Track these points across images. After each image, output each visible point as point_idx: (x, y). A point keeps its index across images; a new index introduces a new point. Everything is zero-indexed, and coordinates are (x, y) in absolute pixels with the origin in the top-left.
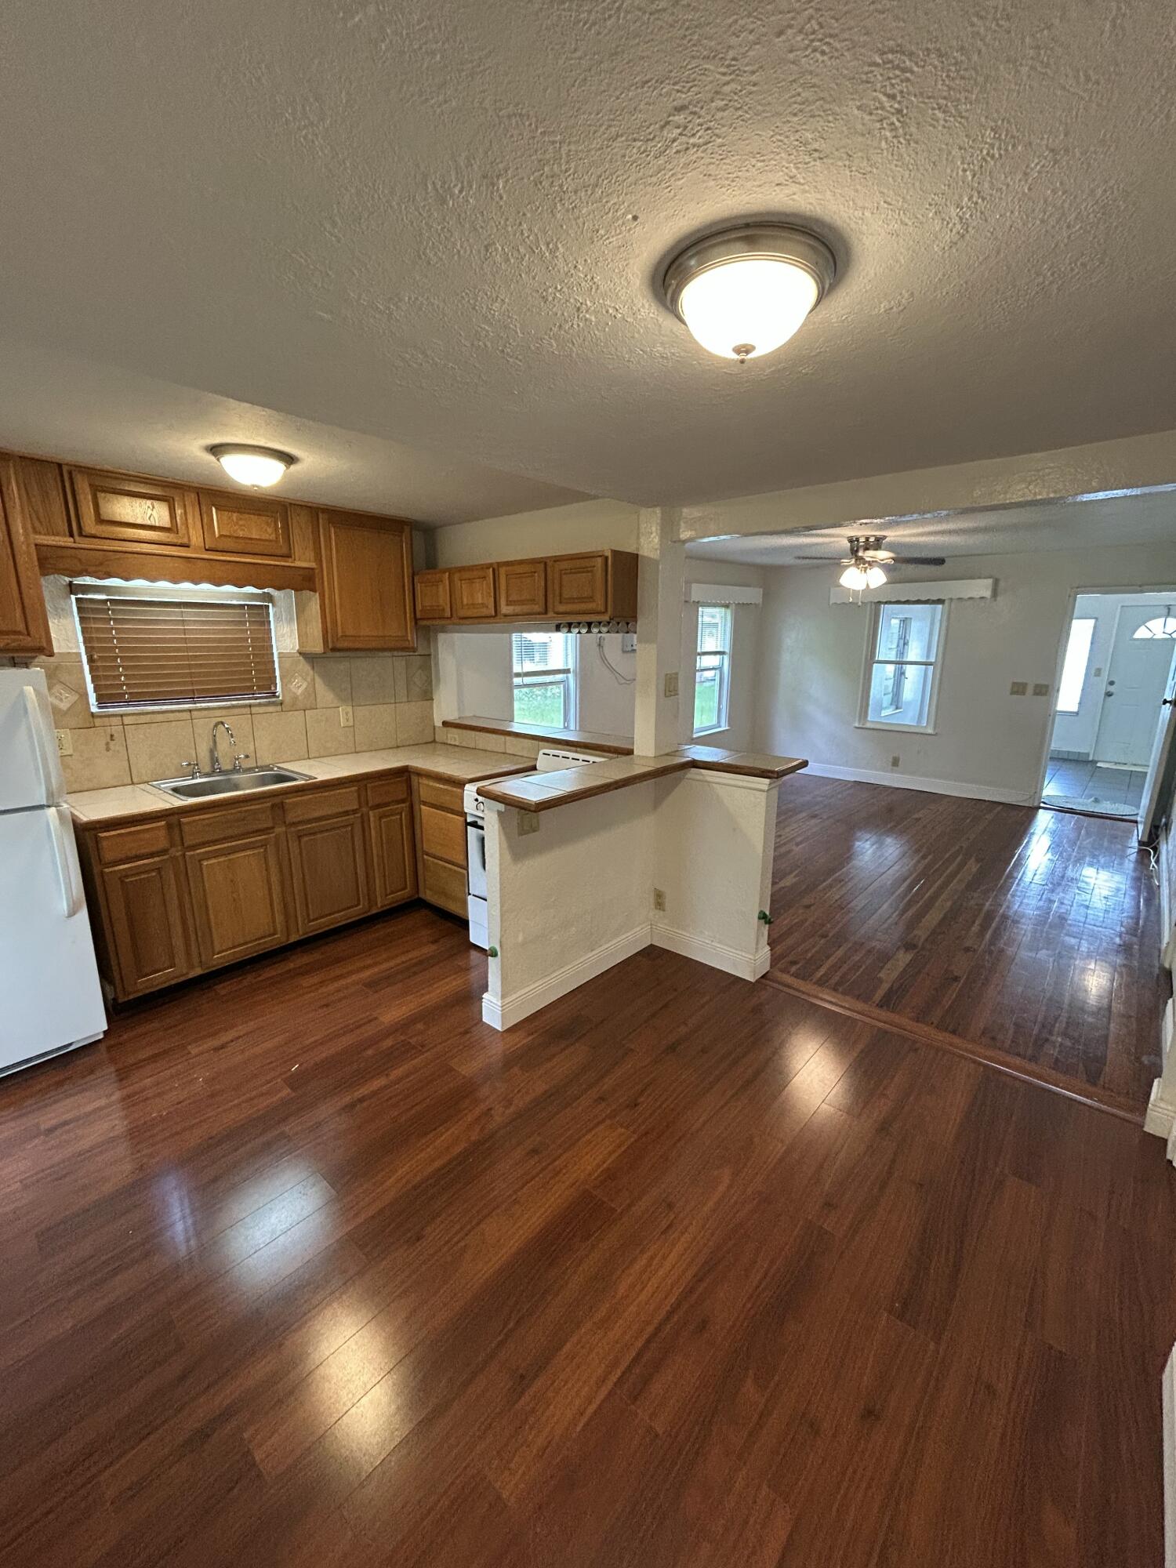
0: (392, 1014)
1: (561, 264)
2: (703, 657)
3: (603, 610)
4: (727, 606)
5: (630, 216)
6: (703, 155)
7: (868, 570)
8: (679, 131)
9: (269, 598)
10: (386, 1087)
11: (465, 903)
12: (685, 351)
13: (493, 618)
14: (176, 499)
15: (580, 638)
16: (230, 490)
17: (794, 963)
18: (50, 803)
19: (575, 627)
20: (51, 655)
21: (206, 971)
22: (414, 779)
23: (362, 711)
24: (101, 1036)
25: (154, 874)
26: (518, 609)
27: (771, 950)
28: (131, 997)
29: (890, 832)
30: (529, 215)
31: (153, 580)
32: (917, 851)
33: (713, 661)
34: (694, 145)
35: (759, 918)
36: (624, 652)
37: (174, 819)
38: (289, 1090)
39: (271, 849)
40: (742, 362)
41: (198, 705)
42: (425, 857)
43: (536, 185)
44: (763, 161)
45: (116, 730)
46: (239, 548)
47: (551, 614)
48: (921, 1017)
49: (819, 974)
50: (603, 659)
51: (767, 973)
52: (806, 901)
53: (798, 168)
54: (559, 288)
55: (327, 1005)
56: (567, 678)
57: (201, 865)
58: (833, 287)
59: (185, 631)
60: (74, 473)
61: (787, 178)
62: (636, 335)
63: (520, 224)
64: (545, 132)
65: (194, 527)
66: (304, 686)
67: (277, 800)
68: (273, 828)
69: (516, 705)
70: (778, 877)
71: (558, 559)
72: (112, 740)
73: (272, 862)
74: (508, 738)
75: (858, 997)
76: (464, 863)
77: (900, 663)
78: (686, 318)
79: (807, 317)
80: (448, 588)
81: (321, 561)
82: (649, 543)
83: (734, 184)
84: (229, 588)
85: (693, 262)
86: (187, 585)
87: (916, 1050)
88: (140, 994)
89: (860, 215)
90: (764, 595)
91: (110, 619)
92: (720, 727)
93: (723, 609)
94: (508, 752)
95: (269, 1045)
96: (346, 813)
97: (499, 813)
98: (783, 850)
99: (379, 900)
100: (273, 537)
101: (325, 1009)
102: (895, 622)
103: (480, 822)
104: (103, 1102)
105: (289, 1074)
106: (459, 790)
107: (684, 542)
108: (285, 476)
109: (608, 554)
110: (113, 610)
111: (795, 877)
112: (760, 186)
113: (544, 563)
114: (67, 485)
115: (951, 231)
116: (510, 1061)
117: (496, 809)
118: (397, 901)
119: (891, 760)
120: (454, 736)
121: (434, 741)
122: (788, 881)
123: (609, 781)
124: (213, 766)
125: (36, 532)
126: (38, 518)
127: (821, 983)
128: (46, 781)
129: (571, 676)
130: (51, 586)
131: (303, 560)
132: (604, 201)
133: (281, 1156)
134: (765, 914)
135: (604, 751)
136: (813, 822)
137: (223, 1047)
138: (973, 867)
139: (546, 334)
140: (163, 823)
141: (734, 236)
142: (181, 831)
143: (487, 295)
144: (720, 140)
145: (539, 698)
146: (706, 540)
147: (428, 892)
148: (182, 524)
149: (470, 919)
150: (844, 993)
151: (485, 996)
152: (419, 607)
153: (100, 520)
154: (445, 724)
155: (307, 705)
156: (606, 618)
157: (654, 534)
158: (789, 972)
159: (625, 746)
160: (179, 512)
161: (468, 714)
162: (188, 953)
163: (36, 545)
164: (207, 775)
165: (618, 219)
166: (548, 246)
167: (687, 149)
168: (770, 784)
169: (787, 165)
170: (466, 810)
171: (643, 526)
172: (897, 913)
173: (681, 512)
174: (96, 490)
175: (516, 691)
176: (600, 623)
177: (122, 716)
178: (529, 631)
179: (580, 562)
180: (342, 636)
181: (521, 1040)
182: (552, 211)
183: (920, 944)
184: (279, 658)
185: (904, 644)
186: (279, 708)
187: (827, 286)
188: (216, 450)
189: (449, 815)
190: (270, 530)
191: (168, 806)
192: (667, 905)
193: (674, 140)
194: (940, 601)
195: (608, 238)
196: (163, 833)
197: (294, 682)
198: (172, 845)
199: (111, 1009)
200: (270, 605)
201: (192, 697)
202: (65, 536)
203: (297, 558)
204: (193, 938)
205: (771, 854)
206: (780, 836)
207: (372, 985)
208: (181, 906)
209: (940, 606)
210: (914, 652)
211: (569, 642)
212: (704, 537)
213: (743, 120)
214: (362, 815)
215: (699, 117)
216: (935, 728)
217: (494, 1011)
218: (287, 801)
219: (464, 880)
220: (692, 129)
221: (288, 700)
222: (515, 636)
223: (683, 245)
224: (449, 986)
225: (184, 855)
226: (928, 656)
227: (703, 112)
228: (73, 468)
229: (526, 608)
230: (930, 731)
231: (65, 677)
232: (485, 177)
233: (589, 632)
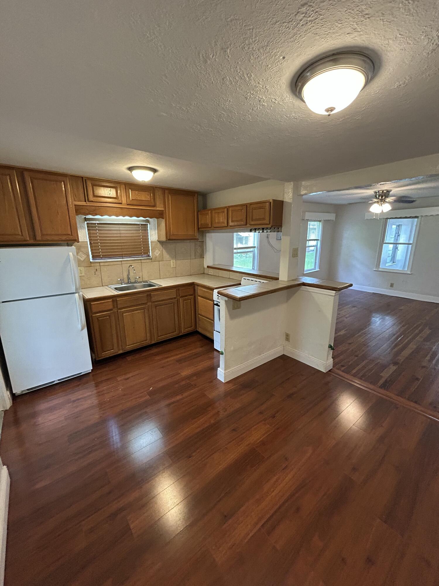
0: (186, 372)
1: (253, 82)
2: (309, 241)
3: (268, 223)
4: (320, 221)
5: (281, 57)
6: (314, 25)
7: (383, 205)
8: (303, 15)
9: (148, 221)
10: (182, 399)
11: (213, 333)
12: (305, 115)
13: (227, 227)
14: (118, 187)
15: (260, 234)
16: (135, 183)
17: (343, 366)
18: (76, 292)
19: (257, 230)
20: (78, 242)
21: (124, 352)
22: (196, 287)
23: (179, 262)
24: (91, 371)
25: (108, 317)
26: (236, 223)
27: (333, 360)
28: (100, 359)
29: (388, 314)
30: (240, 63)
31: (110, 216)
32: (400, 323)
33: (314, 243)
34: (310, 21)
35: (329, 347)
36: (277, 240)
37: (114, 299)
38: (149, 397)
39: (146, 311)
40: (329, 115)
41: (124, 259)
42: (199, 316)
43: (243, 49)
44: (341, 23)
45: (98, 268)
46: (138, 203)
47: (248, 225)
48: (401, 394)
49: (354, 371)
50: (269, 242)
51: (331, 369)
52: (350, 341)
53: (357, 24)
54: (252, 93)
55: (163, 367)
56: (254, 250)
57: (123, 315)
58: (372, 78)
59: (120, 233)
60: (87, 181)
61: (353, 30)
62: (284, 110)
63: (236, 67)
64: (246, 25)
65: (123, 197)
66: (159, 253)
67: (149, 293)
68: (147, 303)
69: (235, 260)
70: (337, 331)
71: (251, 204)
72: (96, 271)
73: (146, 315)
74: (231, 272)
75: (371, 383)
76: (213, 319)
77: (396, 244)
78: (305, 99)
79: (360, 93)
80: (210, 217)
81: (166, 208)
82: (288, 196)
83: (328, 36)
84: (135, 218)
85: (308, 74)
86: (121, 217)
87: (397, 408)
88: (103, 358)
89: (387, 42)
90: (336, 216)
91: (97, 230)
92: (315, 269)
93: (318, 223)
94: (230, 278)
95: (142, 380)
96: (172, 299)
97: (226, 301)
98: (340, 320)
99: (182, 331)
100: (149, 199)
101: (162, 368)
102: (394, 227)
103: (219, 304)
104: (90, 393)
105: (149, 390)
106: (212, 292)
107: (302, 195)
108: (153, 176)
109: (271, 201)
110: (98, 227)
111: (345, 331)
112: (340, 35)
113: (246, 205)
114: (85, 184)
115: (433, 44)
116: (228, 394)
117: (224, 299)
118: (189, 331)
119: (390, 285)
120: (211, 271)
121: (204, 273)
122: (342, 333)
123: (268, 290)
124: (128, 280)
125: (75, 201)
126: (76, 196)
127: (355, 375)
128: (75, 285)
129: (256, 249)
130: (79, 219)
131: (160, 207)
132: (271, 52)
133: (145, 420)
134: (331, 346)
135: (267, 278)
136: (354, 309)
137: (128, 379)
138: (427, 331)
139: (247, 113)
140: (111, 300)
141: (326, 60)
142: (117, 303)
143: (223, 99)
144: (322, 16)
145: (244, 257)
146: (311, 194)
147: (200, 328)
148: (120, 196)
149: (214, 340)
150: (365, 381)
151: (218, 369)
152: (200, 224)
153: (94, 196)
154: (208, 267)
155: (160, 259)
156: (270, 226)
157: (290, 193)
158: (341, 370)
159: (276, 276)
160: (119, 192)
161: (216, 263)
162: (118, 345)
163: (75, 205)
164: (126, 284)
165: (276, 59)
166: (248, 75)
167: (307, 23)
168: (335, 294)
169: (353, 24)
170: (214, 299)
171: (286, 190)
172: (390, 349)
173: (302, 183)
174: (93, 185)
175: (235, 255)
176: (267, 228)
177: (100, 263)
178: (240, 232)
179: (260, 205)
180: (172, 235)
181: (231, 387)
182: (249, 60)
183: (401, 363)
184: (151, 243)
185: (398, 236)
186: (150, 261)
187: (370, 78)
188: (131, 169)
189: (208, 300)
190: (148, 197)
191: (113, 294)
192: (290, 340)
193: (301, 20)
194: (416, 217)
195: (272, 68)
196: (111, 303)
197: (155, 252)
198: (114, 308)
199: (94, 362)
200: (148, 224)
201: (122, 256)
202: (83, 202)
203: (157, 206)
204: (120, 340)
205: (335, 322)
206: (340, 314)
207: (179, 361)
208: (116, 329)
209: (416, 219)
210: (402, 239)
211: (256, 236)
212: (311, 193)
213: (333, 5)
214: (177, 299)
215: (312, 7)
216: (411, 272)
217: (222, 375)
218: (152, 294)
219: (213, 325)
220: (309, 14)
221: (153, 258)
222: (235, 234)
223: (305, 67)
224: (206, 364)
225: (118, 311)
226: (409, 240)
227: (314, 5)
228: (87, 179)
229: (239, 223)
230: (409, 273)
231: (83, 250)
232: (222, 49)
233: (263, 232)
